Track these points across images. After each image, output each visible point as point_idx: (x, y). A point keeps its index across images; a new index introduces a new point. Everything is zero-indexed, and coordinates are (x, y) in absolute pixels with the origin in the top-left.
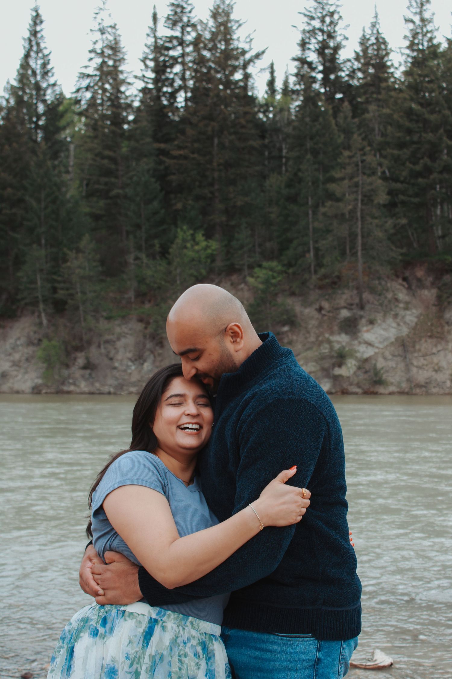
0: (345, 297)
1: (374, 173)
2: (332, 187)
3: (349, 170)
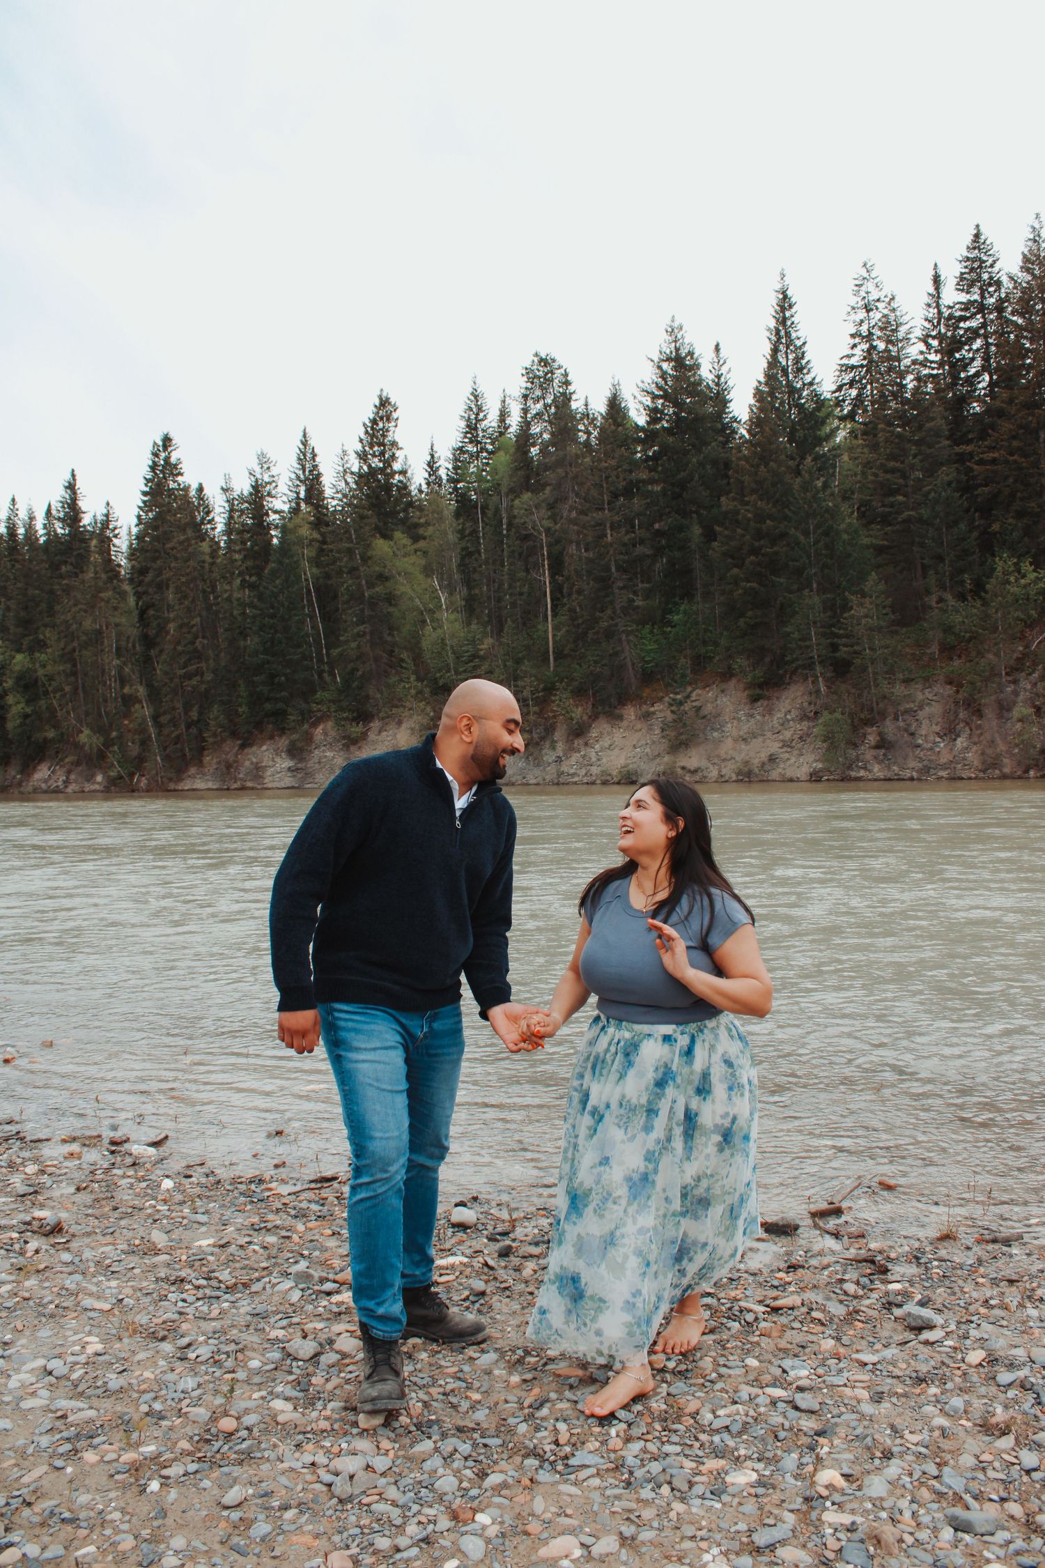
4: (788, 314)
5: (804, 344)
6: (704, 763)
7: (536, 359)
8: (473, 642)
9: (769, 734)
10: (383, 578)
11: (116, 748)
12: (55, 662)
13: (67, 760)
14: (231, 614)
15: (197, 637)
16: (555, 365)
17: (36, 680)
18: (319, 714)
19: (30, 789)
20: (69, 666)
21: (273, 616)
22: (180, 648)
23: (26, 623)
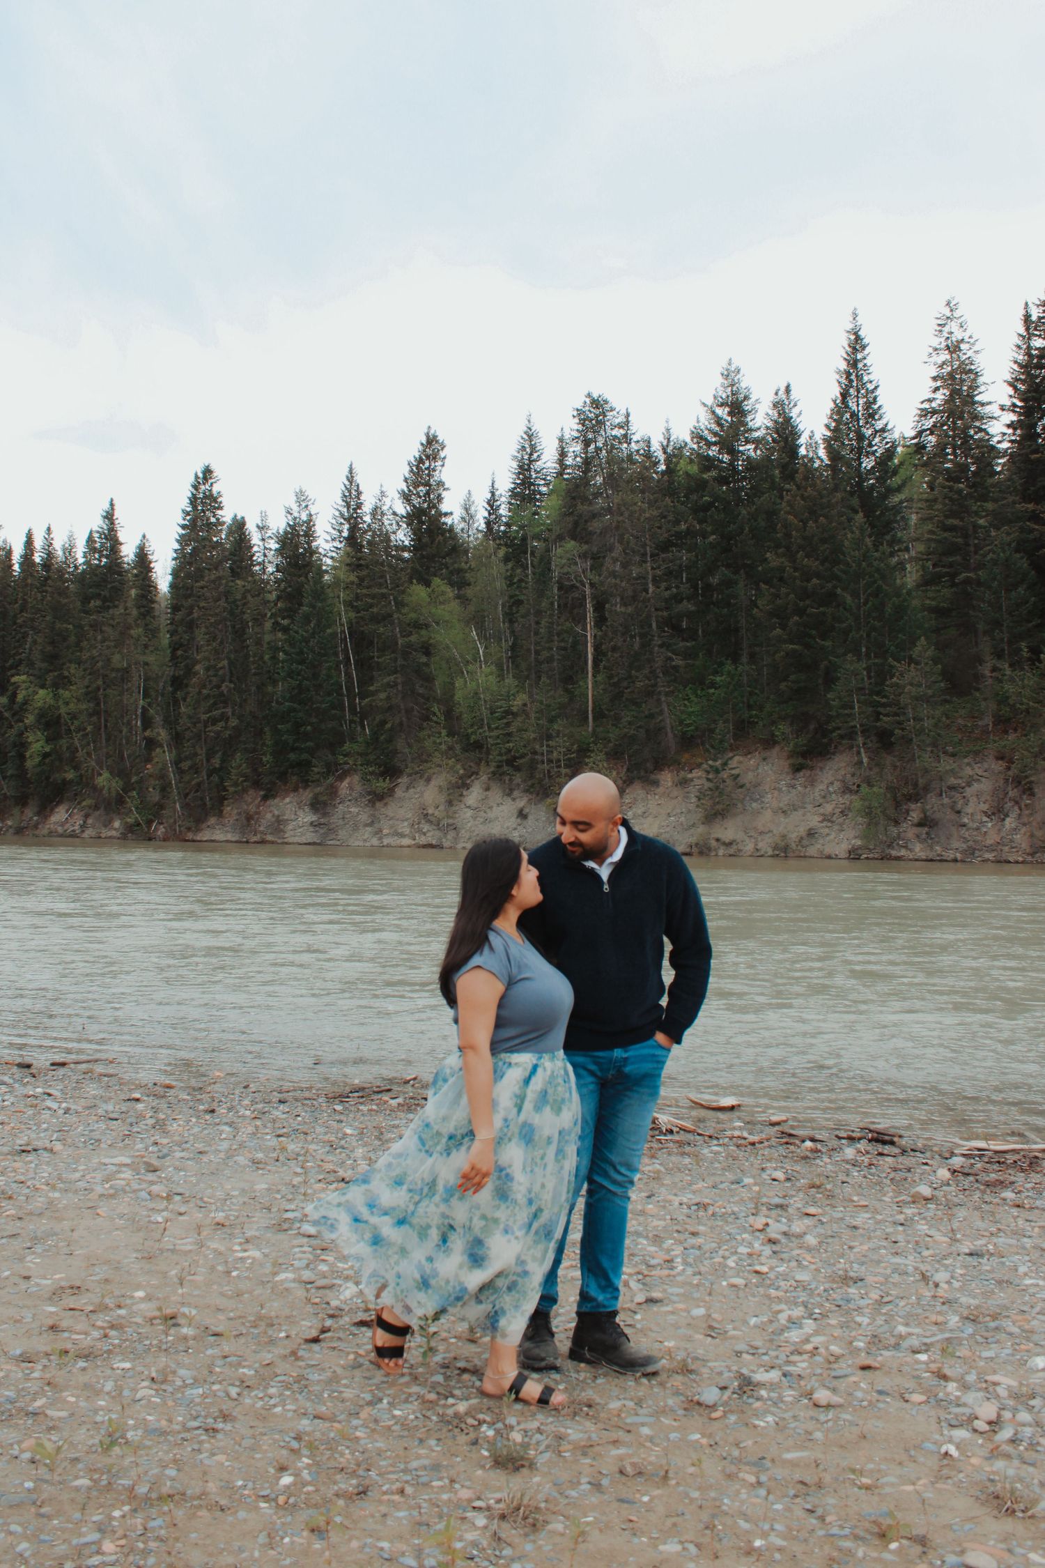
4: (859, 356)
5: (876, 388)
6: (740, 836)
7: (588, 400)
8: (508, 698)
9: (809, 807)
10: (418, 626)
11: (135, 793)
12: (79, 700)
13: (84, 803)
14: (262, 658)
15: (223, 681)
16: (607, 407)
17: (59, 716)
18: (346, 767)
19: (45, 832)
20: (92, 705)
21: (302, 662)
22: (205, 692)
23: (53, 659)
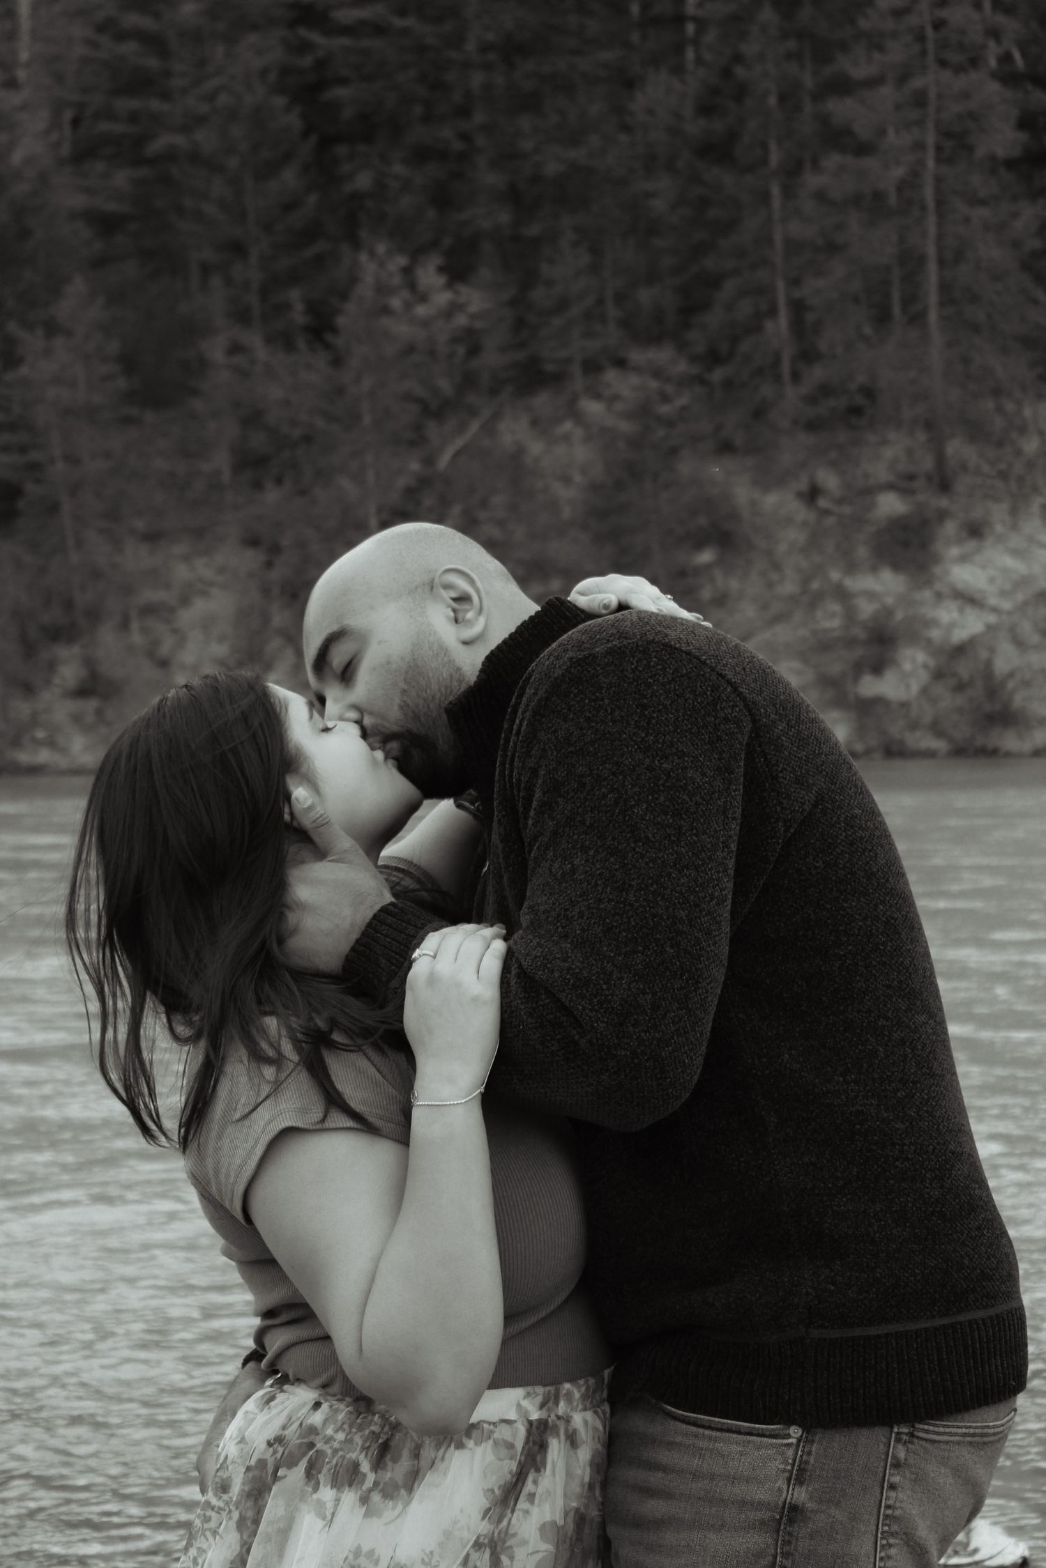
0: (888, 453)
1: (975, 62)
2: (841, 109)
3: (897, 53)
